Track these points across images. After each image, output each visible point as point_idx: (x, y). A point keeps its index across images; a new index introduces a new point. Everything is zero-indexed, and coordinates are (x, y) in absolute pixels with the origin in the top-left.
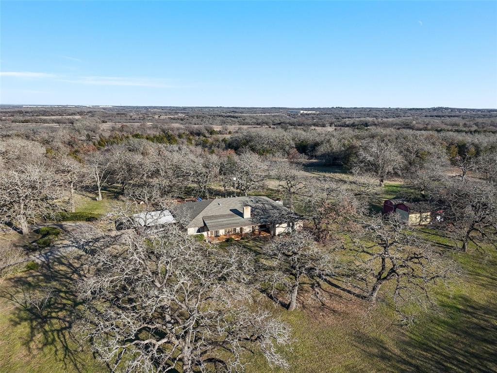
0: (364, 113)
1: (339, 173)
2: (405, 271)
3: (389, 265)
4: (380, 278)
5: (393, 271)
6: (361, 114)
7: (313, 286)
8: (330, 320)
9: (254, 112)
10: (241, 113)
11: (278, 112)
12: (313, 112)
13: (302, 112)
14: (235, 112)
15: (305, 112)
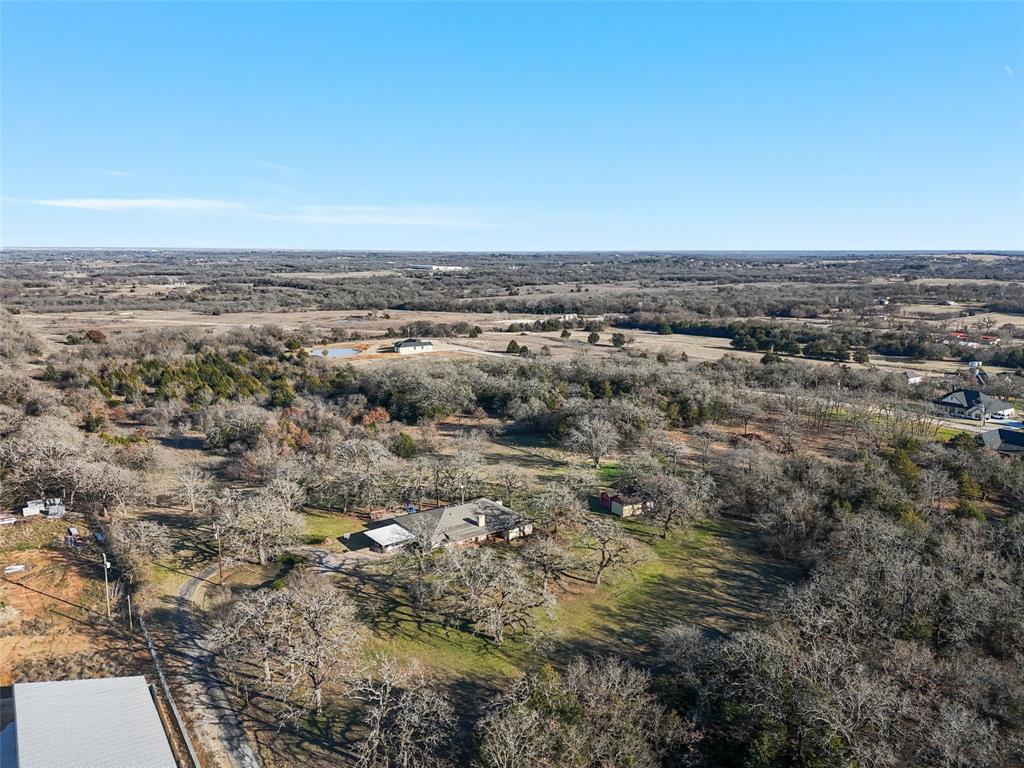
0: (554, 271)
1: (546, 446)
2: (617, 558)
3: (607, 556)
4: (602, 566)
5: (610, 559)
6: (548, 274)
7: (555, 579)
8: (571, 598)
9: (335, 268)
10: (307, 271)
11: (386, 266)
12: (458, 268)
13: (435, 268)
14: (293, 268)
15: (442, 268)
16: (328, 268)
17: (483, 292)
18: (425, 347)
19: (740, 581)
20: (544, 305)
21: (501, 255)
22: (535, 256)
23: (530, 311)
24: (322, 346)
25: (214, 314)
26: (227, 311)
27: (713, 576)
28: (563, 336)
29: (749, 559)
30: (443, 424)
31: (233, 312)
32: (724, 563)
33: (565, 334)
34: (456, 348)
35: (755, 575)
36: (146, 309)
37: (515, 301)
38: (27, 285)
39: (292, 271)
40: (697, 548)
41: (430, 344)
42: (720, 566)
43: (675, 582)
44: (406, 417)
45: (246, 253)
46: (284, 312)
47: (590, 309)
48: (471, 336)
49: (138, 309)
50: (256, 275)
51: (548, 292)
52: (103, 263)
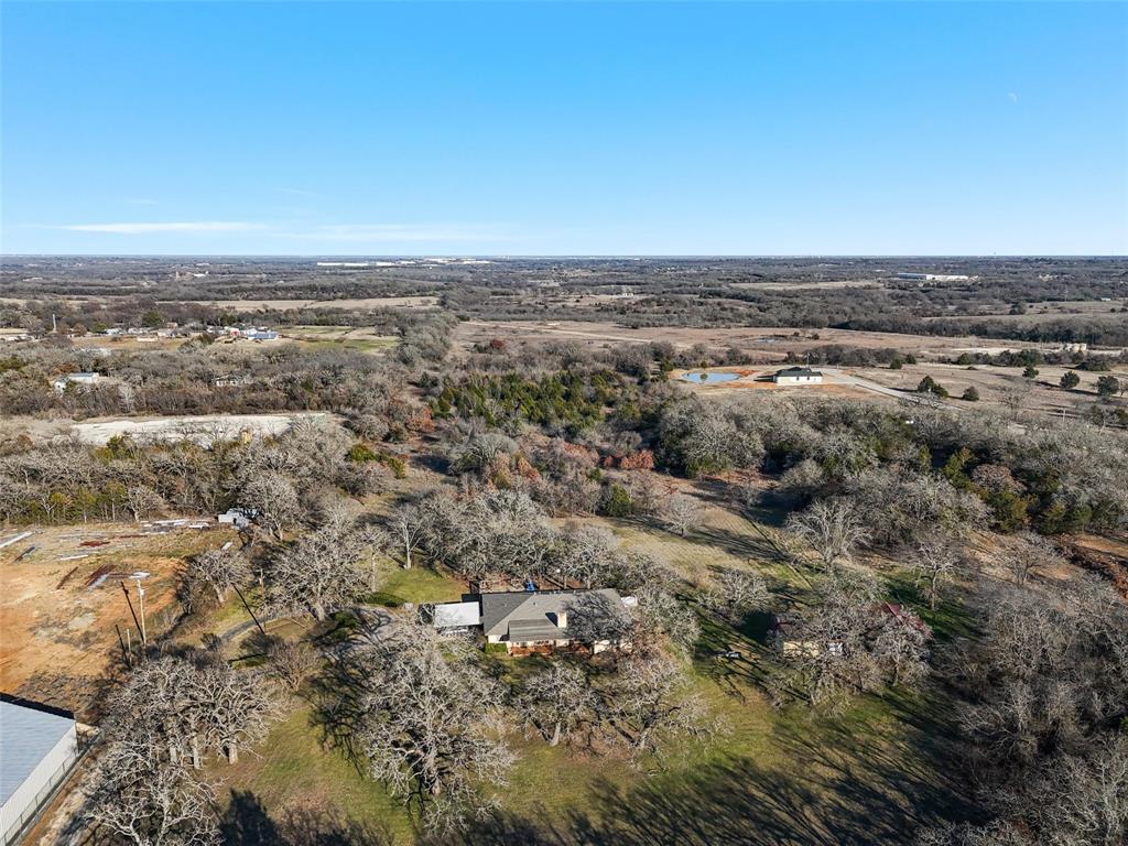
9: (808, 278)
10: (772, 281)
11: (868, 275)
12: (962, 277)
13: (929, 277)
14: (760, 278)
15: (939, 278)
16: (798, 278)
17: (971, 310)
18: (812, 378)
19: (869, 806)
20: (1041, 330)
21: (1037, 260)
22: (1089, 261)
23: (1019, 337)
24: (700, 369)
25: (634, 328)
26: (648, 325)
27: (828, 784)
28: (1026, 375)
29: (918, 771)
30: (712, 480)
31: (654, 326)
32: (869, 767)
33: (1029, 373)
34: (852, 381)
35: (904, 803)
36: (576, 320)
37: (999, 323)
38: (495, 293)
39: (756, 281)
40: (848, 733)
41: (819, 374)
42: (857, 772)
43: (759, 778)
44: (672, 467)
45: (721, 261)
46: (706, 327)
47: (1114, 338)
48: (892, 367)
49: (571, 320)
50: (714, 285)
51: (1072, 311)
52: (579, 272)
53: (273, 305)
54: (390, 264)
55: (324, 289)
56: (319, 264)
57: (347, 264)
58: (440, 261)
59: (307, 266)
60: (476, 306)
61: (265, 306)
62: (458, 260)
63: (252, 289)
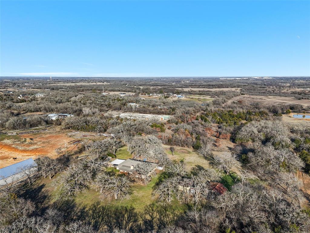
52: (302, 81)
53: (193, 89)
54: (240, 79)
55: (212, 85)
56: (220, 79)
57: (228, 79)
58: (256, 78)
59: (217, 79)
60: (250, 91)
61: (191, 90)
62: (262, 78)
63: (194, 85)
